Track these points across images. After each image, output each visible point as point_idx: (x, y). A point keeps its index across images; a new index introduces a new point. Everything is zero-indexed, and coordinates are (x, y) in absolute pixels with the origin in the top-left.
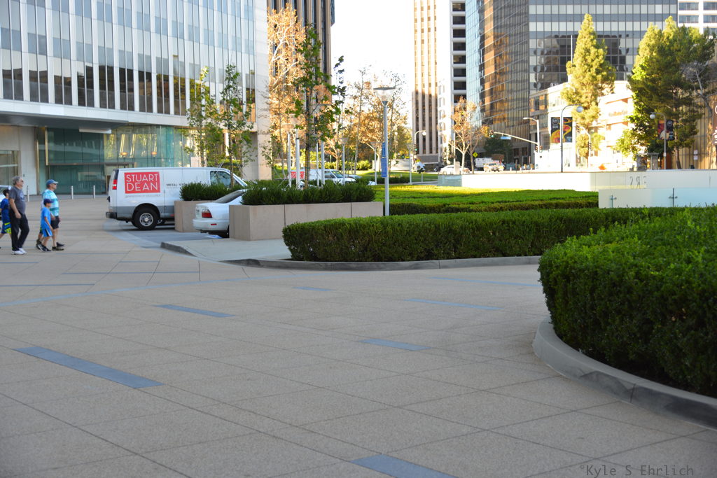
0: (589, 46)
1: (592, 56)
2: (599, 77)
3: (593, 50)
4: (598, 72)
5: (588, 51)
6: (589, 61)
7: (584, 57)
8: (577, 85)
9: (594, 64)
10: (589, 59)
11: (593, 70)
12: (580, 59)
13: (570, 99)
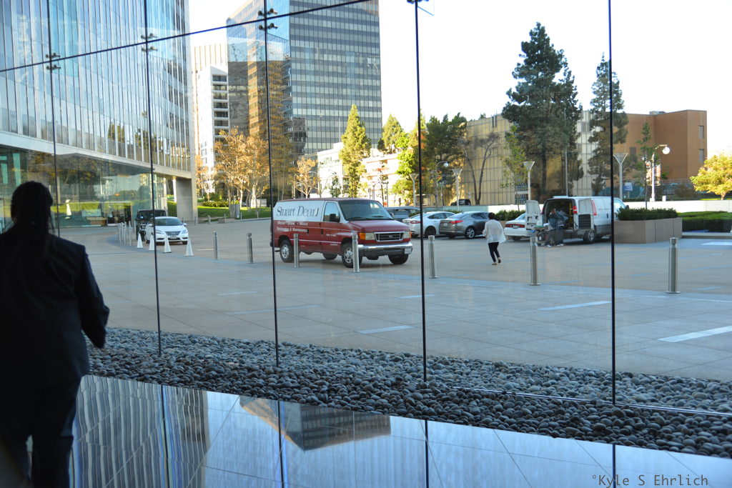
0: (356, 125)
1: (358, 132)
2: (364, 145)
3: (359, 128)
4: (363, 142)
5: (355, 128)
6: (357, 135)
7: (353, 132)
8: (350, 151)
9: (360, 137)
10: (357, 133)
11: (360, 140)
12: (351, 134)
13: (345, 159)
